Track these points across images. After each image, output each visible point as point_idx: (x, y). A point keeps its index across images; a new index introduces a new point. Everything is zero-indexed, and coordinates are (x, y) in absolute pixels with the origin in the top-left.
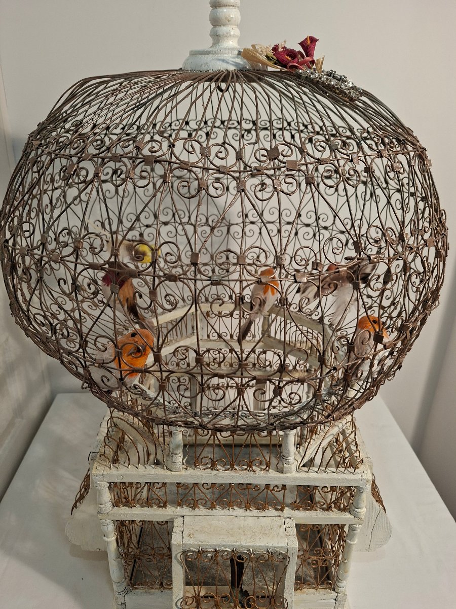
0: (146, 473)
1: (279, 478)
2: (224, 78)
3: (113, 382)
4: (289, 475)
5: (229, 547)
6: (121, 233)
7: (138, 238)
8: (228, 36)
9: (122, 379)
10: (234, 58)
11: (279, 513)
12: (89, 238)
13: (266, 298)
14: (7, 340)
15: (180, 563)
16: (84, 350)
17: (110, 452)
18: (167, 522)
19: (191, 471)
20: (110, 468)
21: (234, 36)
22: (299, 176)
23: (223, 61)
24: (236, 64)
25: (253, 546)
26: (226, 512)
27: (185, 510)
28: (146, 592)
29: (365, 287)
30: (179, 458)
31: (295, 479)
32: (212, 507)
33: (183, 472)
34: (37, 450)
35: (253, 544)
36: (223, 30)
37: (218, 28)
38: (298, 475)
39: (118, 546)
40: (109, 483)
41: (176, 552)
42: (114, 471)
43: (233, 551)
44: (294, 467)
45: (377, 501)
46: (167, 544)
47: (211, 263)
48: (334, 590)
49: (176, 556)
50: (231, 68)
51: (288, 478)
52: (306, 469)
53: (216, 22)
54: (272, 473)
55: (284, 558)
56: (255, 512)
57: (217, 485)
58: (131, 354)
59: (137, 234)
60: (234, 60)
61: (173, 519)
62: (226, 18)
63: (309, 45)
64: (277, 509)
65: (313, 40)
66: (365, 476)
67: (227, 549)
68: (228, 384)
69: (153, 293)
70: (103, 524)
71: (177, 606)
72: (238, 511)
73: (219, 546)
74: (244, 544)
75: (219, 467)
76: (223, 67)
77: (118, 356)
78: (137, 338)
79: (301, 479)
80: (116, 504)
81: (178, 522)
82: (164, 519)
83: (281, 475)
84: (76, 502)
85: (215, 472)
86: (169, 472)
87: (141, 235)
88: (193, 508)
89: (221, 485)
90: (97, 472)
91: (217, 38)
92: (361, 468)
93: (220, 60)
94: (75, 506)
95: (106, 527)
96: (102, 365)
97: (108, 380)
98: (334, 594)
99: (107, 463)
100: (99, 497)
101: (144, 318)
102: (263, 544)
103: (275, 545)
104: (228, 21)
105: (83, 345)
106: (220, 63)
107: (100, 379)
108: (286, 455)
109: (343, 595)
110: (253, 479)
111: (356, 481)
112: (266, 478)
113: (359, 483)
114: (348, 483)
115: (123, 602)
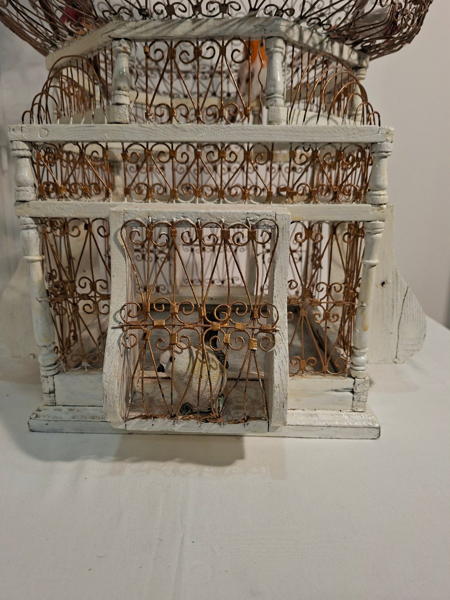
4: (276, 126)
5: (190, 215)
15: (121, 248)
25: (225, 214)
26: (190, 204)
27: (136, 203)
31: (285, 130)
32: (173, 198)
33: (131, 125)
41: (115, 227)
48: (350, 374)
56: (232, 204)
64: (262, 200)
67: (188, 220)
71: (114, 319)
72: (208, 204)
73: (177, 214)
74: (212, 210)
102: (239, 211)
109: (363, 380)
110: (227, 133)
111: (372, 131)
112: (245, 130)
113: (375, 135)
114: (360, 136)
115: (52, 389)
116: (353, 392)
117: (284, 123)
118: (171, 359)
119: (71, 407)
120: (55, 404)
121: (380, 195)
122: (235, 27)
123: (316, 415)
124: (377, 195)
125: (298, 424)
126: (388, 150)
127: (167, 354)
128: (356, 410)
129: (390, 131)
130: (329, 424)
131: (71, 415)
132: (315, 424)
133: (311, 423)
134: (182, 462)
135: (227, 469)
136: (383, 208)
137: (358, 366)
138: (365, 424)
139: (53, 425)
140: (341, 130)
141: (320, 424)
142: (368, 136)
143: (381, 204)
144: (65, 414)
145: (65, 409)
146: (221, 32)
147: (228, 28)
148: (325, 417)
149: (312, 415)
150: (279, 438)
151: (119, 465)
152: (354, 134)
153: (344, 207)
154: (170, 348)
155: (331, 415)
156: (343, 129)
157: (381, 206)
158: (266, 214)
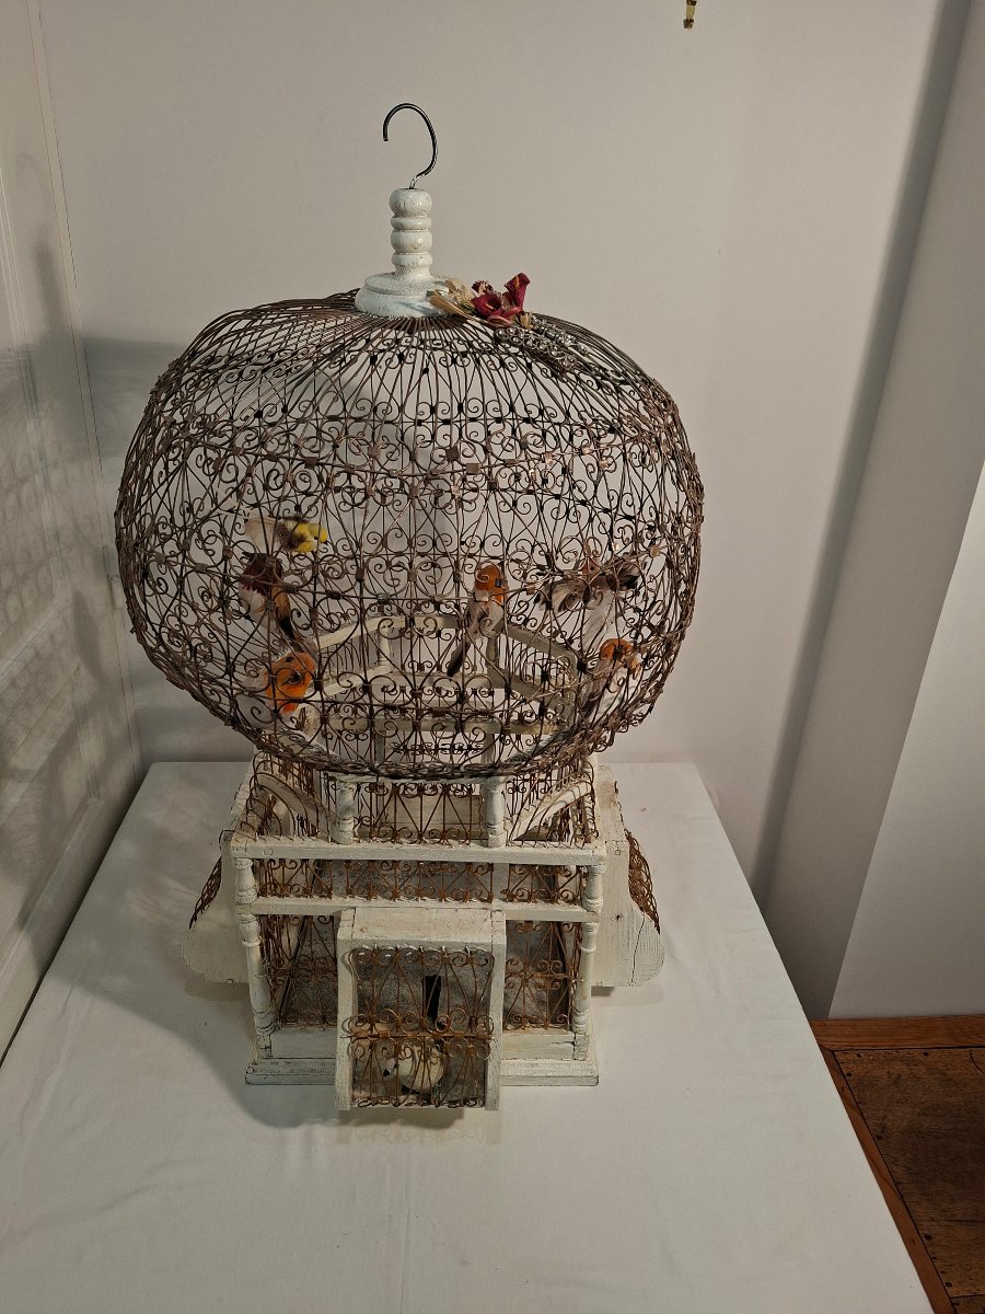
0: (304, 846)
1: (483, 853)
2: (410, 326)
3: (266, 715)
4: (495, 849)
5: (413, 943)
6: (267, 505)
7: (293, 512)
8: (415, 266)
9: (276, 711)
10: (421, 301)
11: (487, 905)
12: (219, 515)
13: (488, 610)
14: (78, 669)
15: (348, 967)
16: (232, 676)
17: (254, 820)
18: (332, 918)
19: (364, 844)
20: (255, 840)
21: (424, 266)
22: (542, 421)
23: (407, 305)
24: (424, 310)
25: (446, 943)
26: (412, 903)
27: (358, 901)
28: (302, 1030)
29: (632, 596)
30: (349, 826)
31: (505, 855)
32: (395, 897)
33: (355, 846)
34: (124, 848)
35: (447, 939)
36: (407, 259)
37: (402, 256)
38: (508, 850)
39: (263, 956)
40: (253, 860)
41: (343, 951)
42: (260, 843)
43: (420, 949)
44: (503, 838)
45: (641, 909)
46: (332, 953)
47: (408, 551)
48: (571, 1029)
49: (343, 956)
50: (418, 315)
51: (494, 854)
52: (520, 843)
53: (400, 249)
54: (474, 847)
55: (488, 959)
56: (453, 903)
57: (401, 865)
58: (287, 682)
59: (292, 506)
60: (421, 304)
61: (339, 912)
62: (412, 246)
63: (518, 286)
64: (482, 901)
65: (524, 280)
66: (597, 852)
67: (411, 947)
68: (437, 746)
69: (313, 610)
70: (244, 921)
71: (343, 1028)
72: (430, 902)
73: (401, 942)
74: (433, 939)
75: (403, 840)
76: (407, 313)
77: (272, 682)
78: (292, 664)
79: (511, 854)
80: (262, 893)
81: (346, 915)
82: (327, 914)
83: (486, 849)
84: (197, 911)
85: (398, 845)
86: (335, 845)
87: (298, 508)
88: (369, 897)
89: (406, 864)
90: (239, 845)
91: (401, 269)
92: (595, 842)
93: (403, 303)
94: (195, 918)
95: (246, 926)
96: (253, 694)
97: (260, 712)
98: (571, 1035)
99: (251, 833)
100: (239, 880)
101: (301, 638)
102: (459, 940)
103: (476, 941)
104: (415, 249)
105: (230, 670)
106: (402, 308)
107: (249, 710)
108: (491, 822)
109: (583, 1035)
115: (268, 1045)
116: (573, 1043)
117: (503, 846)
118: (396, 1066)
119: (288, 1060)
120: (270, 1057)
123: (537, 1064)
127: (392, 1062)
128: (576, 1059)
130: (549, 1074)
131: (287, 1070)
133: (531, 1073)
134: (403, 1124)
135: (447, 1132)
137: (579, 1023)
138: (584, 1072)
139: (270, 1079)
141: (541, 1075)
144: (281, 1067)
145: (282, 1062)
148: (546, 1066)
149: (532, 1065)
151: (346, 1129)
154: (395, 1056)
155: (552, 1064)
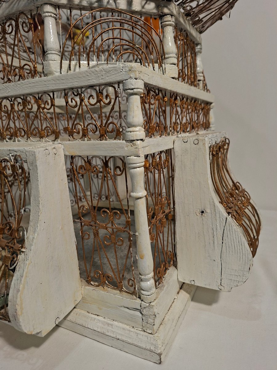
48: (139, 296)
98: (139, 302)
109: (148, 305)
110: (21, 87)
111: (116, 70)
112: (31, 83)
113: (120, 74)
114: (108, 77)
116: (141, 312)
121: (131, 132)
122: (17, 4)
124: (129, 132)
125: (95, 329)
126: (133, 87)
128: (145, 330)
129: (132, 68)
130: (118, 337)
132: (107, 334)
133: (105, 331)
136: (135, 145)
137: (144, 290)
138: (148, 347)
140: (93, 74)
141: (112, 335)
142: (114, 76)
143: (134, 140)
146: (10, 11)
147: (13, 7)
150: (82, 336)
152: (102, 76)
153: (104, 143)
155: (124, 329)
156: (93, 72)
157: (134, 142)
158: (20, 151)
